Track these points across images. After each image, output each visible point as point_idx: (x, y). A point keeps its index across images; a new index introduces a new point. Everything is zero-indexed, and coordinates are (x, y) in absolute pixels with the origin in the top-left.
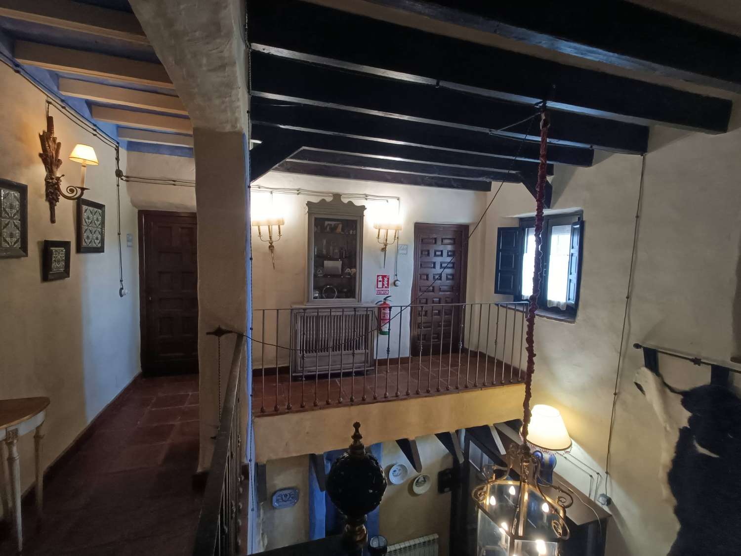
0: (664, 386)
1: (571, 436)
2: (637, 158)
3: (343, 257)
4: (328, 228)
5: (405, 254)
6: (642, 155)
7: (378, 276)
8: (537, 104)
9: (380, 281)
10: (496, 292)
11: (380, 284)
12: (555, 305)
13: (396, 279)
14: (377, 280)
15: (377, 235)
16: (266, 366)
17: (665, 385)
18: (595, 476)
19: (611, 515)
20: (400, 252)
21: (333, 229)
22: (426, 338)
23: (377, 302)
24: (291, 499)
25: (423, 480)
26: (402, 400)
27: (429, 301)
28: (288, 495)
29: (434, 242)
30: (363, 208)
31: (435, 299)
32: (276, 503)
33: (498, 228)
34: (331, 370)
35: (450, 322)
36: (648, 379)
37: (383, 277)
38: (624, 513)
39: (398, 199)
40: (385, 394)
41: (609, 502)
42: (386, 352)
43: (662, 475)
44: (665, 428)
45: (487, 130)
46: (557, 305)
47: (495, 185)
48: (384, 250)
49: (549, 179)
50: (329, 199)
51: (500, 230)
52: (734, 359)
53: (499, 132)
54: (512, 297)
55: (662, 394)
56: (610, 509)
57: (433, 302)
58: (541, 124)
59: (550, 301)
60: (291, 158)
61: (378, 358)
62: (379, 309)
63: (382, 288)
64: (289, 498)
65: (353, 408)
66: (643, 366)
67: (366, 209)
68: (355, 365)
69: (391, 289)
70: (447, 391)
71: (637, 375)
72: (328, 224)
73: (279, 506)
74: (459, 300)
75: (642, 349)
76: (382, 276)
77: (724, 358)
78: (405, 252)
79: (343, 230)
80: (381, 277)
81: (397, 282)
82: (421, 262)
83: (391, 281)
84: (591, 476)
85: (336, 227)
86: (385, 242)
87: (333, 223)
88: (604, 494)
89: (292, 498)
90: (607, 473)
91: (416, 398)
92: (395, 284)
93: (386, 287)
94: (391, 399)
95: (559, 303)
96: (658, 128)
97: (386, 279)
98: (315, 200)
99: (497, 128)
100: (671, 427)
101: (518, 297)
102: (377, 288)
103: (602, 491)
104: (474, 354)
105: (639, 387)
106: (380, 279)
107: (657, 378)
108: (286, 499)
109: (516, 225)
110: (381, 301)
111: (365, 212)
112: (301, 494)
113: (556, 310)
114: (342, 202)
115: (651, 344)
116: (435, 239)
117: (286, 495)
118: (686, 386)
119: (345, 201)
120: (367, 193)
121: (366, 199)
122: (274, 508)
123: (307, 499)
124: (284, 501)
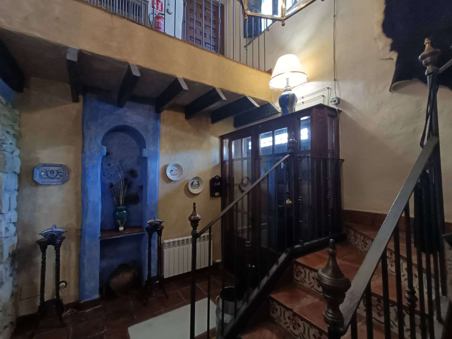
19: (341, 111)
24: (58, 177)
25: (197, 183)
28: (55, 172)
32: (39, 179)
64: (56, 176)
73: (43, 182)
84: (323, 96)
88: (335, 97)
89: (61, 176)
90: (335, 80)
108: (52, 177)
112: (72, 175)
117: (52, 172)
122: (37, 184)
123: (80, 180)
124: (50, 178)
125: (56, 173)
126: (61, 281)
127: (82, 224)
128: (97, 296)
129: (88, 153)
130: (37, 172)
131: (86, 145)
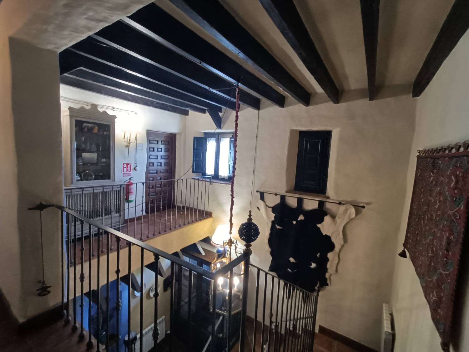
2: (256, 111)
3: (99, 151)
4: (86, 129)
5: (141, 150)
6: (258, 111)
7: (124, 164)
8: (235, 83)
9: (125, 167)
10: (193, 172)
11: (125, 170)
12: (223, 177)
13: (136, 166)
14: (123, 166)
15: (123, 137)
17: (267, 205)
20: (138, 148)
21: (90, 130)
22: (152, 202)
23: (124, 181)
26: (151, 239)
27: (155, 179)
29: (157, 142)
30: (114, 117)
31: (158, 178)
33: (194, 137)
34: (94, 232)
35: (166, 191)
36: (261, 204)
37: (127, 164)
39: (136, 114)
42: (141, 211)
44: (267, 222)
45: (207, 88)
47: (191, 112)
48: (128, 146)
49: (220, 114)
50: (88, 108)
51: (195, 138)
52: (286, 192)
53: (214, 91)
54: (201, 174)
55: (266, 209)
57: (157, 180)
58: (237, 93)
59: (220, 176)
60: (69, 74)
61: (129, 218)
62: (127, 185)
63: (127, 172)
66: (259, 199)
67: (117, 118)
68: (113, 225)
69: (133, 172)
71: (257, 203)
72: (86, 126)
74: (172, 177)
75: (259, 193)
77: (283, 192)
78: (141, 148)
79: (98, 131)
80: (125, 165)
81: (136, 168)
83: (133, 167)
85: (92, 129)
86: (128, 141)
87: (90, 125)
91: (160, 236)
92: (135, 169)
93: (129, 171)
94: (145, 239)
95: (224, 176)
96: (264, 100)
97: (129, 166)
98: (76, 106)
99: (213, 88)
100: (269, 221)
101: (204, 174)
102: (123, 172)
104: (179, 207)
105: (258, 208)
106: (125, 166)
107: (264, 203)
109: (202, 136)
110: (127, 181)
111: (116, 120)
113: (223, 179)
114: (98, 110)
115: (262, 190)
116: (158, 141)
118: (272, 205)
119: (101, 110)
120: (114, 107)
121: (114, 111)
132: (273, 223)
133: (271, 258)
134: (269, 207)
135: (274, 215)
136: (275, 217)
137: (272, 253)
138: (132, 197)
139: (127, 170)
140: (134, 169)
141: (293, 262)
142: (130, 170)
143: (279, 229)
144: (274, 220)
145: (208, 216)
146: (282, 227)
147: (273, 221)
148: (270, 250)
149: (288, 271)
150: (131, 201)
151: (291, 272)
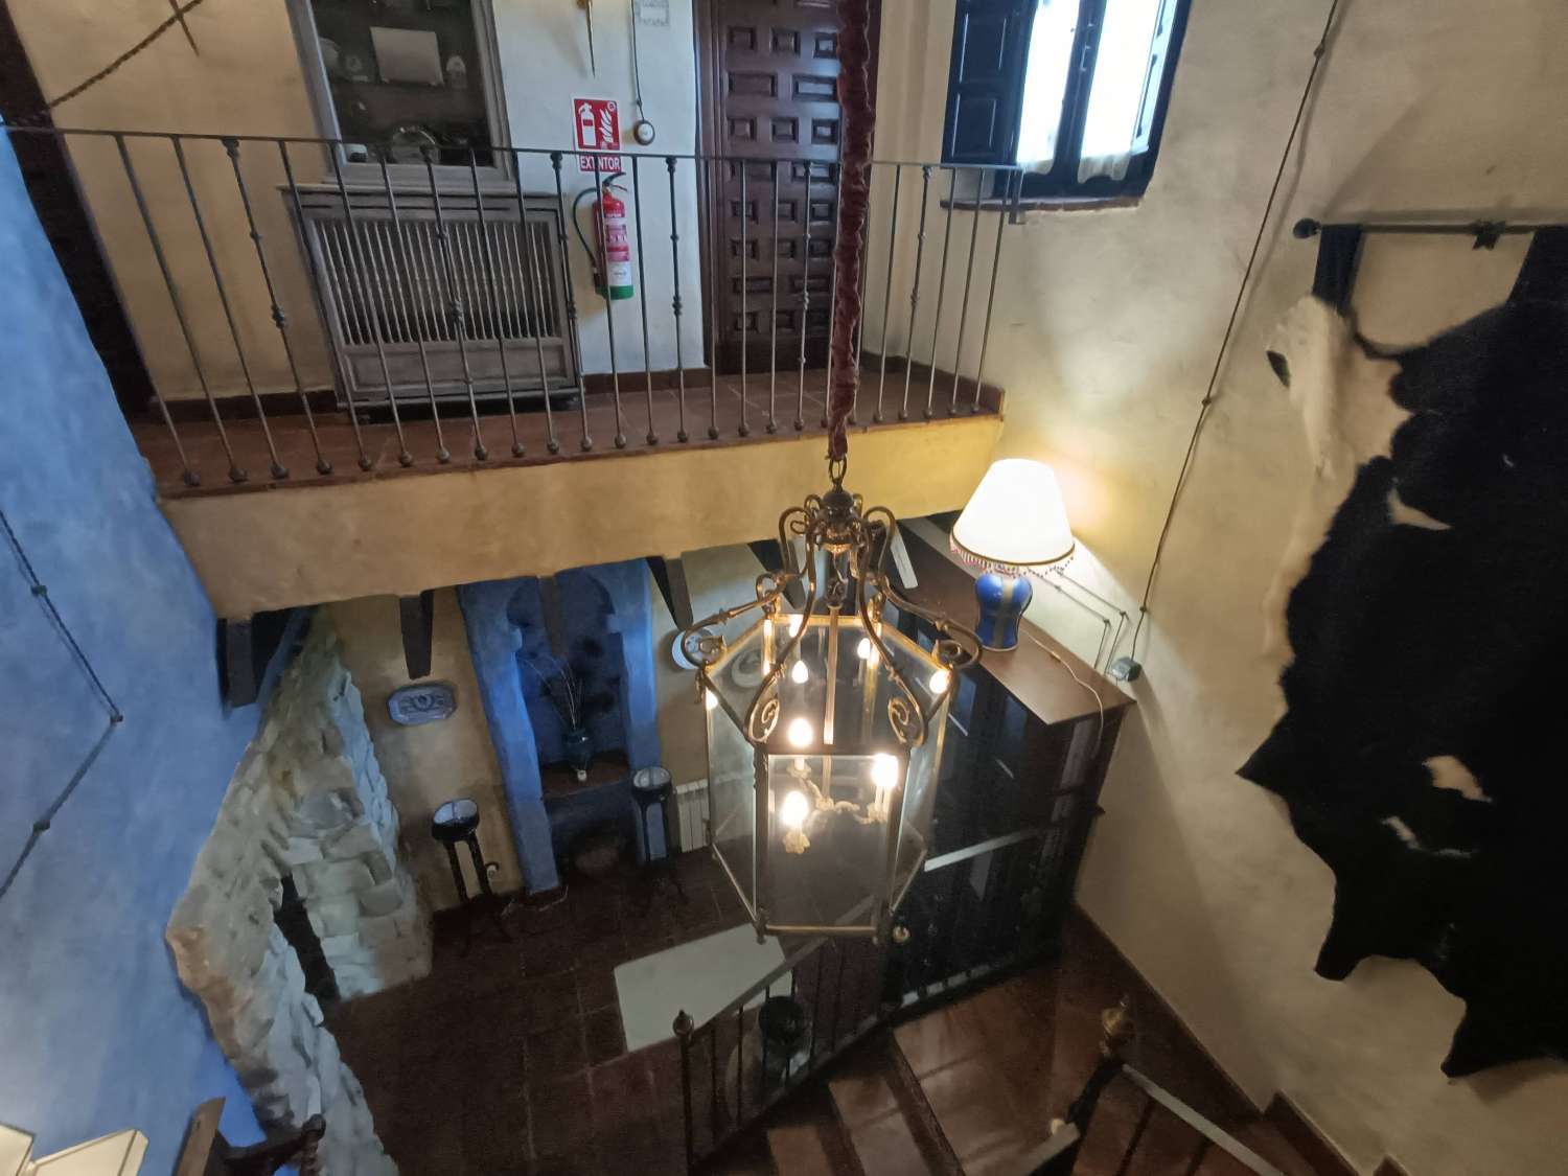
0: (1355, 343)
1: (1075, 534)
5: (661, 22)
7: (579, 103)
9: (588, 123)
10: (947, 157)
11: (589, 134)
12: (1097, 171)
13: (641, 119)
14: (578, 117)
16: (260, 391)
17: (1357, 340)
18: (1115, 619)
19: (1134, 702)
20: (643, 12)
22: (757, 322)
24: (436, 705)
28: (428, 698)
32: (401, 716)
35: (829, 278)
36: (1312, 331)
37: (598, 107)
38: (1162, 694)
40: (583, 442)
41: (1135, 673)
43: (1275, 594)
44: (1319, 472)
46: (1105, 167)
48: (585, 2)
55: (1342, 369)
56: (1136, 690)
59: (1087, 163)
63: (598, 146)
64: (432, 704)
65: (481, 476)
66: (1307, 294)
69: (628, 151)
70: (770, 433)
71: (1279, 327)
73: (411, 720)
75: (1319, 234)
76: (590, 102)
80: (587, 107)
81: (644, 128)
82: (730, 74)
83: (625, 125)
84: (1107, 622)
88: (1128, 658)
89: (440, 703)
90: (1143, 610)
92: (637, 136)
93: (609, 143)
94: (604, 452)
95: (1108, 161)
97: (606, 117)
100: (1338, 465)
102: (581, 143)
103: (1124, 651)
105: (1278, 363)
106: (588, 115)
107: (1340, 320)
108: (426, 706)
110: (595, 189)
112: (462, 696)
113: (1098, 182)
115: (1347, 212)
117: (423, 699)
122: (400, 725)
123: (479, 703)
124: (420, 710)
125: (429, 700)
126: (485, 862)
127: (503, 778)
128: (555, 884)
129: (483, 654)
130: (394, 705)
131: (477, 639)
132: (1372, 480)
133: (1279, 709)
134: (1372, 351)
135: (1398, 416)
136: (1402, 437)
137: (1292, 682)
138: (623, 274)
139: (599, 136)
140: (632, 135)
141: (1454, 794)
142: (611, 140)
143: (1407, 530)
144: (1388, 455)
145: (976, 409)
146: (1442, 520)
147: (1379, 461)
148: (1287, 656)
149: (1392, 831)
150: (618, 293)
151: (1414, 846)
